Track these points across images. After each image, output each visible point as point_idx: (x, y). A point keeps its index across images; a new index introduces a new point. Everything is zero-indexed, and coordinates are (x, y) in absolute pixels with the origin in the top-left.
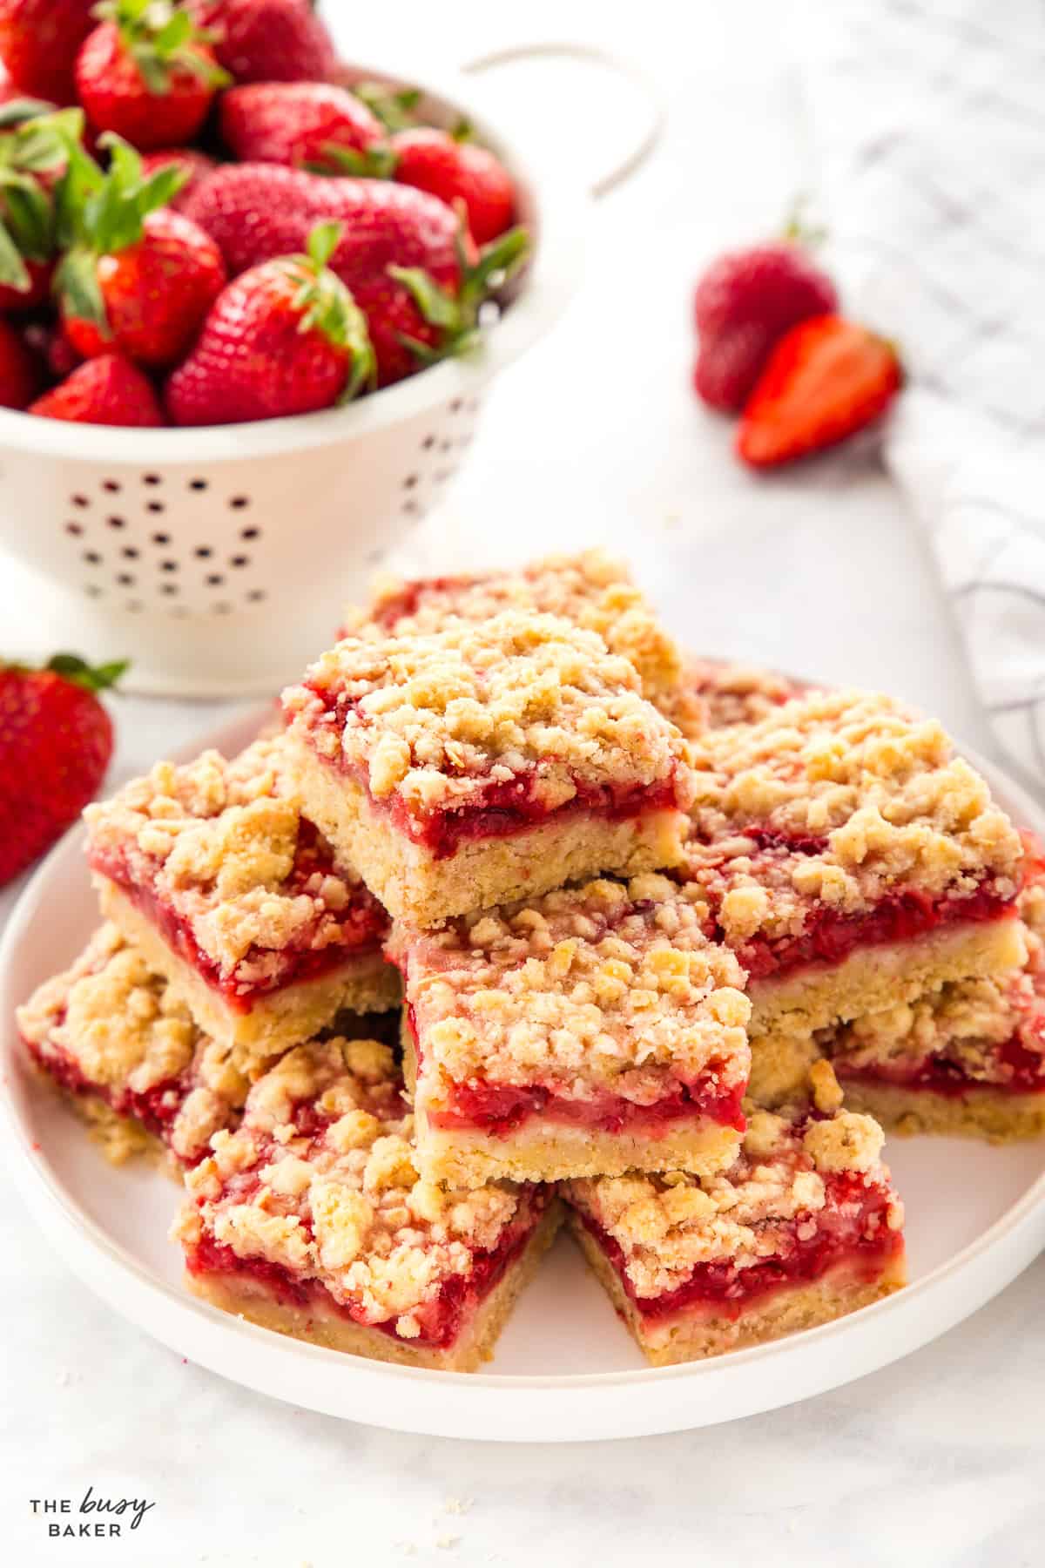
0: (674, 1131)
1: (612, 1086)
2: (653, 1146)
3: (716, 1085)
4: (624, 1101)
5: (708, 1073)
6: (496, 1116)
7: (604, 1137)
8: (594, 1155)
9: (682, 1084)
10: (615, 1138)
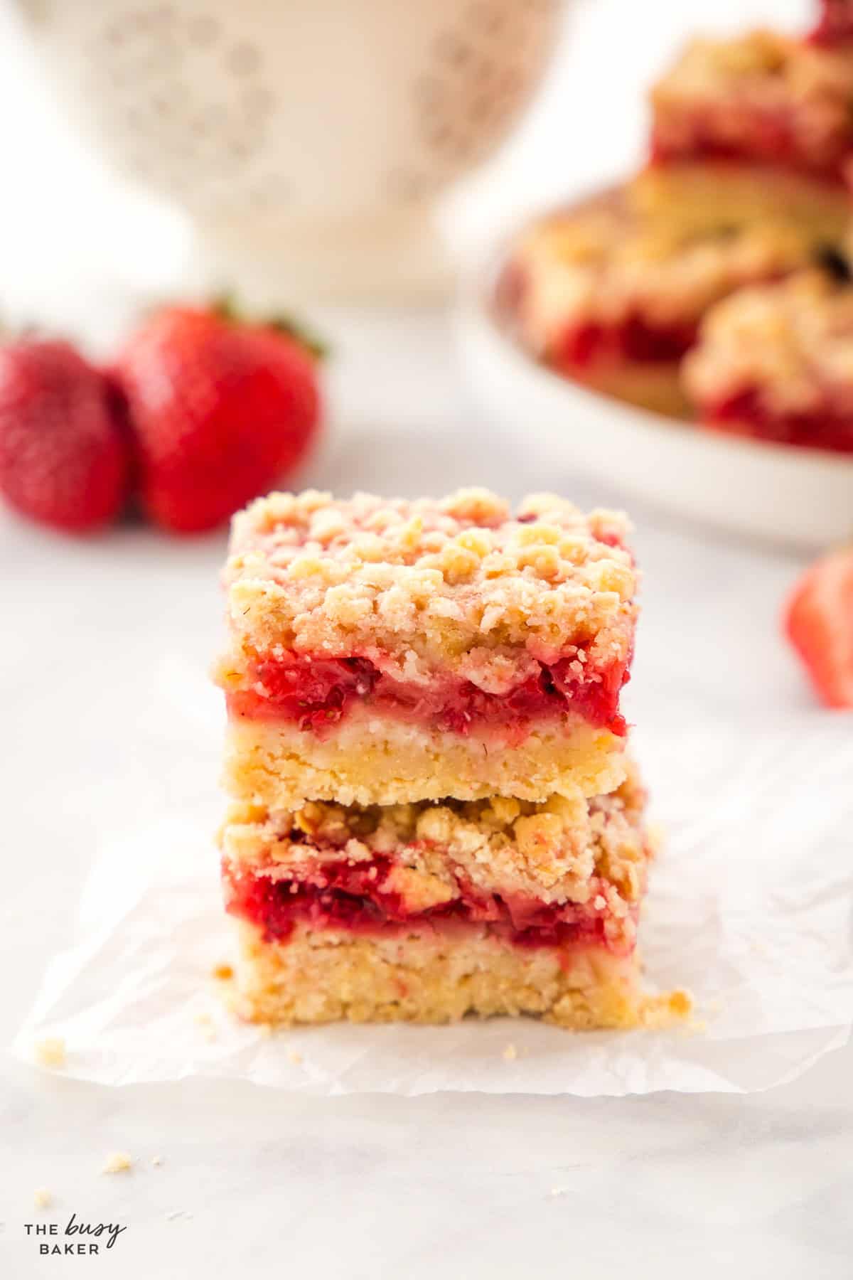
0: (535, 734)
1: (453, 664)
2: (508, 755)
3: (584, 664)
4: (469, 689)
5: (573, 649)
6: (310, 701)
7: (449, 740)
8: (437, 766)
9: (541, 664)
10: (462, 742)
